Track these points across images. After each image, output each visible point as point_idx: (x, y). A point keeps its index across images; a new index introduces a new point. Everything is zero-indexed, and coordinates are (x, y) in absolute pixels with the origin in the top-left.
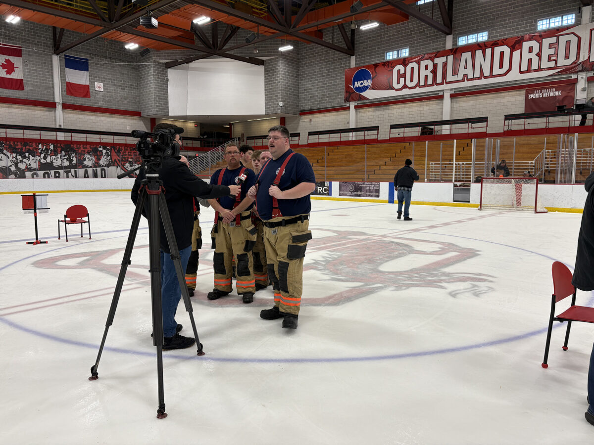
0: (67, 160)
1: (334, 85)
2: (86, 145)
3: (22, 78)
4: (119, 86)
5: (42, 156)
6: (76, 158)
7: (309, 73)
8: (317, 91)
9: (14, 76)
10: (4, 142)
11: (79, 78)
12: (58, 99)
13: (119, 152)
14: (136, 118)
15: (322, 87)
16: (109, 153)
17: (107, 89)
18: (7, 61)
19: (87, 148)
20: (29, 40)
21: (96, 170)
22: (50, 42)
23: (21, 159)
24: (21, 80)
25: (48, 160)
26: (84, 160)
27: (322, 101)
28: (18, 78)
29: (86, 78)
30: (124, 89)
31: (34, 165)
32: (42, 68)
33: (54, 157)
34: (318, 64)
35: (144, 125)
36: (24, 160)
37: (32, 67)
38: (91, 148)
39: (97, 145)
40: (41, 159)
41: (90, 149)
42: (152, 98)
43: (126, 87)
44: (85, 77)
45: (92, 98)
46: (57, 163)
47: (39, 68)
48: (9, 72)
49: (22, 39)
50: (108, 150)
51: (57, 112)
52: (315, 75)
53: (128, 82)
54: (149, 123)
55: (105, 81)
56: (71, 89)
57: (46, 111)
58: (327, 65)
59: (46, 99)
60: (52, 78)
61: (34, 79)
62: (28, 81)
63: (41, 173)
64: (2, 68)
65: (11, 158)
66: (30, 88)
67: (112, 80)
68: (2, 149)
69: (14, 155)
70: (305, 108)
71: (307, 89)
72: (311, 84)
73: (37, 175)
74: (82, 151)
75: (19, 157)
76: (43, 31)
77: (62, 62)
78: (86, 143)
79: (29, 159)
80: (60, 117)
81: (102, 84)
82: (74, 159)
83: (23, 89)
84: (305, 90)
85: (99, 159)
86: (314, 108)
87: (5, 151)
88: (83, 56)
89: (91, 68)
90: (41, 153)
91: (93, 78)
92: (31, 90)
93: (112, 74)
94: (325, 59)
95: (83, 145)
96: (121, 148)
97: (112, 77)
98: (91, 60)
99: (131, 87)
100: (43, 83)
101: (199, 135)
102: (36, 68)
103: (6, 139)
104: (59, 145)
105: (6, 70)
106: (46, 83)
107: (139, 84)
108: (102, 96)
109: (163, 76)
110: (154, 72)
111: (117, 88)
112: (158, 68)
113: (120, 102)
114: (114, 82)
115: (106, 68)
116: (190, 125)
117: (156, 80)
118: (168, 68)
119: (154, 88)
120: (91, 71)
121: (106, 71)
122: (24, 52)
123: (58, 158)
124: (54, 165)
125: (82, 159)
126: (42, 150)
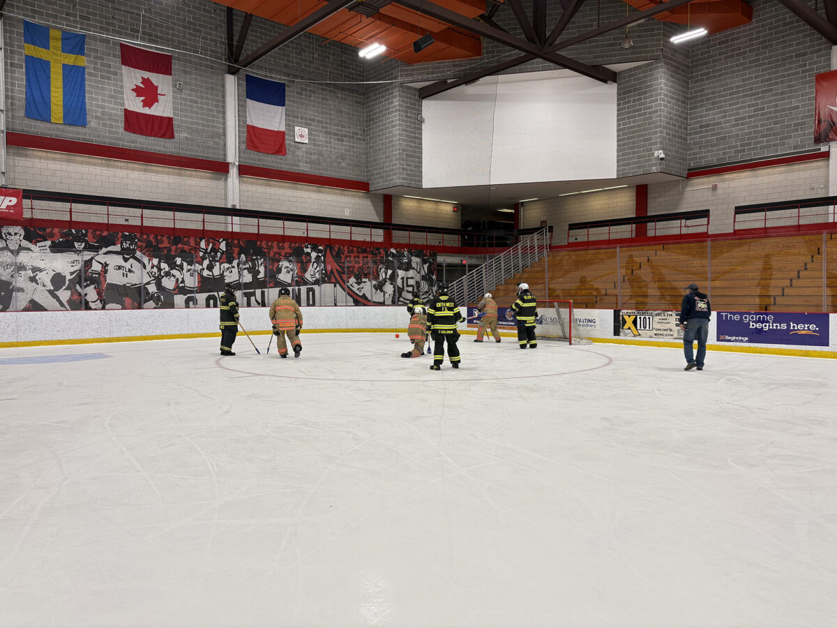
0: (249, 273)
1: (784, 110)
2: (284, 242)
3: (172, 116)
4: (335, 134)
5: (206, 263)
6: (265, 267)
7: (712, 93)
8: (737, 125)
9: (159, 110)
10: (138, 235)
11: (269, 117)
12: (232, 156)
13: (337, 257)
14: (361, 193)
15: (750, 117)
16: (322, 258)
17: (314, 140)
18: (146, 81)
19: (283, 248)
20: (185, 44)
21: (299, 290)
22: (222, 49)
23: (167, 269)
24: (170, 120)
25: (216, 271)
26: (279, 271)
27: (750, 144)
28: (164, 115)
29: (281, 119)
30: (342, 140)
31: (191, 282)
32: (207, 98)
33: (227, 265)
34: (739, 71)
35: (372, 208)
36: (174, 272)
37: (190, 95)
38: (290, 247)
39: (301, 243)
40: (204, 269)
41: (288, 251)
42: (395, 155)
43: (346, 136)
44: (279, 116)
45: (289, 156)
46: (231, 277)
47: (202, 98)
48: (147, 103)
49: (173, 41)
50: (320, 251)
51: (230, 180)
52: (731, 94)
53: (349, 127)
54: (381, 205)
55: (311, 125)
56: (255, 138)
57: (211, 178)
58: (763, 70)
59: (212, 156)
60: (224, 118)
61: (192, 117)
62: (181, 121)
63: (202, 297)
64: (135, 94)
65: (149, 267)
66: (184, 135)
67: (322, 122)
68: (134, 250)
69: (155, 261)
70: (703, 163)
71: (708, 125)
72: (720, 112)
73: (195, 302)
74: (276, 253)
75: (164, 266)
76: (211, 29)
77: (241, 88)
78: (283, 239)
79: (183, 269)
80: (235, 191)
81: (306, 130)
82: (262, 269)
83: (172, 137)
84: (701, 127)
85: (304, 270)
86: (727, 161)
87: (138, 254)
88: (276, 78)
89: (289, 100)
90: (204, 258)
91: (292, 119)
92: (187, 139)
93: (323, 113)
94: (758, 60)
95: (279, 242)
96: (342, 247)
97: (323, 118)
98: (289, 87)
99: (353, 137)
100: (208, 126)
101: (459, 227)
102: (196, 96)
103: (142, 229)
104: (236, 242)
105: (143, 98)
106: (213, 126)
107: (367, 131)
108: (307, 153)
109: (415, 114)
110: (400, 105)
111: (330, 139)
112: (406, 97)
113: (335, 164)
114: (326, 128)
115: (314, 101)
116: (447, 208)
117: (403, 121)
118: (423, 98)
119: (400, 135)
120: (289, 106)
121: (314, 106)
122: (175, 65)
123: (233, 267)
124: (226, 281)
125: (275, 268)
126: (206, 252)
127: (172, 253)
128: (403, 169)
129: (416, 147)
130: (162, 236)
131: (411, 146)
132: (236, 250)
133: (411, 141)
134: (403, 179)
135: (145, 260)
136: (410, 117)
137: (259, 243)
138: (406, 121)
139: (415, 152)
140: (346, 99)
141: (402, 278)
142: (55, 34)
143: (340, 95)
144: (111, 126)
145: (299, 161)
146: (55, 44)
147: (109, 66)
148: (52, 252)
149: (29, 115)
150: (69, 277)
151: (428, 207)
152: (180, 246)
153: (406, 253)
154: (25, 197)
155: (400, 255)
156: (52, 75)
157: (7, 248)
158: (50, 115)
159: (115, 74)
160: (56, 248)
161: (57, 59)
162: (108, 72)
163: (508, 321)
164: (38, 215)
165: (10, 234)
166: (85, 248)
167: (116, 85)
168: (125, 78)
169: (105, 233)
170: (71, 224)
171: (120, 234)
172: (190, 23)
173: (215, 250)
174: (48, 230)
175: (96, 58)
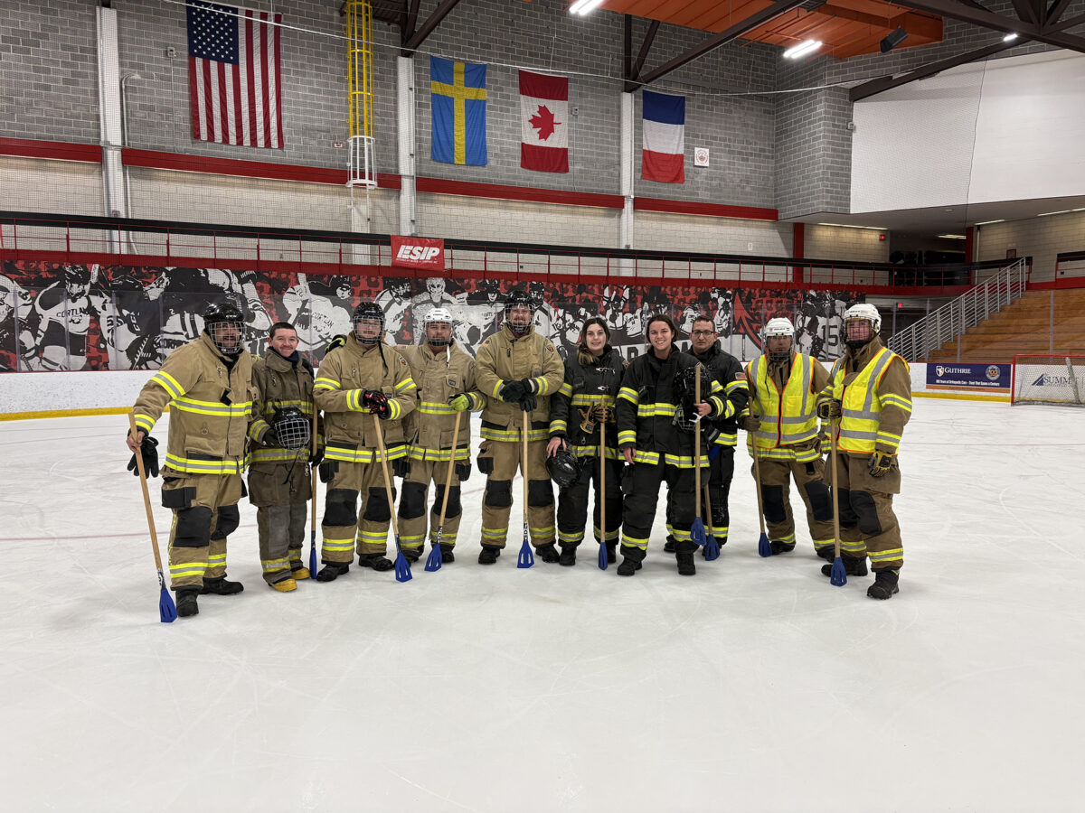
2: (689, 287)
3: (566, 147)
4: (739, 153)
5: (609, 313)
9: (557, 140)
10: (545, 284)
11: (666, 139)
12: (627, 190)
13: (747, 302)
14: (767, 223)
16: (730, 304)
17: (716, 162)
18: (543, 110)
19: (688, 294)
20: (581, 63)
22: (619, 64)
23: (572, 321)
24: (565, 151)
25: (619, 322)
26: (683, 321)
28: (560, 147)
29: (680, 140)
30: (747, 160)
32: (602, 123)
33: (629, 316)
35: (780, 240)
36: (577, 323)
37: (585, 121)
38: (696, 292)
43: (751, 154)
44: (677, 137)
45: (687, 184)
46: (634, 329)
47: (597, 122)
48: (544, 135)
49: (570, 61)
50: (728, 296)
51: (624, 216)
53: (756, 143)
54: (791, 236)
55: (712, 144)
56: (655, 166)
57: (605, 216)
59: (605, 189)
60: (619, 144)
61: (587, 146)
62: (576, 152)
64: (532, 125)
65: (554, 319)
66: (578, 167)
67: (725, 140)
68: (541, 300)
69: (561, 312)
74: (680, 300)
75: (569, 317)
76: (608, 42)
77: (637, 107)
78: (689, 282)
80: (630, 229)
81: (707, 150)
83: (566, 170)
87: (545, 305)
88: (676, 91)
89: (689, 117)
90: (607, 308)
91: (691, 140)
92: (581, 171)
93: (726, 128)
95: (684, 287)
96: (753, 291)
97: (725, 134)
98: (689, 101)
99: (759, 156)
100: (602, 155)
101: (887, 260)
102: (592, 122)
103: (549, 277)
104: (640, 288)
105: (539, 129)
106: (608, 155)
107: (777, 146)
108: (707, 178)
109: (844, 121)
110: (826, 112)
111: (734, 158)
112: (834, 101)
113: (739, 189)
114: (729, 146)
115: (717, 115)
116: (872, 237)
117: (828, 131)
118: (855, 100)
119: (825, 149)
120: (689, 123)
121: (716, 121)
122: (572, 89)
123: (636, 317)
124: (628, 334)
125: (678, 318)
126: (609, 302)
127: (577, 303)
128: (828, 192)
129: (843, 163)
130: (568, 284)
131: (837, 163)
132: (639, 298)
133: (838, 156)
134: (827, 203)
135: (552, 311)
136: (838, 126)
137: (663, 289)
138: (833, 132)
139: (842, 169)
140: (752, 109)
141: (824, 327)
142: (459, 67)
143: (746, 105)
144: (509, 164)
145: (698, 188)
146: (459, 78)
147: (508, 97)
148: (470, 304)
149: (434, 158)
150: (483, 330)
151: (848, 236)
152: (584, 295)
153: (828, 295)
154: (446, 247)
155: (821, 298)
156: (456, 113)
157: (430, 301)
158: (453, 156)
159: (513, 105)
160: (474, 300)
161: (460, 94)
162: (507, 104)
163: (989, 381)
164: (457, 266)
165: (433, 286)
166: (497, 299)
167: (514, 117)
168: (523, 110)
169: (515, 283)
170: (485, 274)
171: (529, 283)
172: (587, 38)
173: (618, 298)
174: (466, 281)
175: (496, 89)
